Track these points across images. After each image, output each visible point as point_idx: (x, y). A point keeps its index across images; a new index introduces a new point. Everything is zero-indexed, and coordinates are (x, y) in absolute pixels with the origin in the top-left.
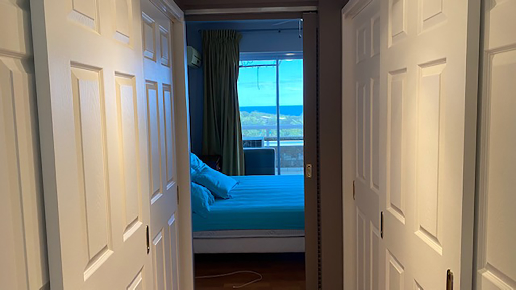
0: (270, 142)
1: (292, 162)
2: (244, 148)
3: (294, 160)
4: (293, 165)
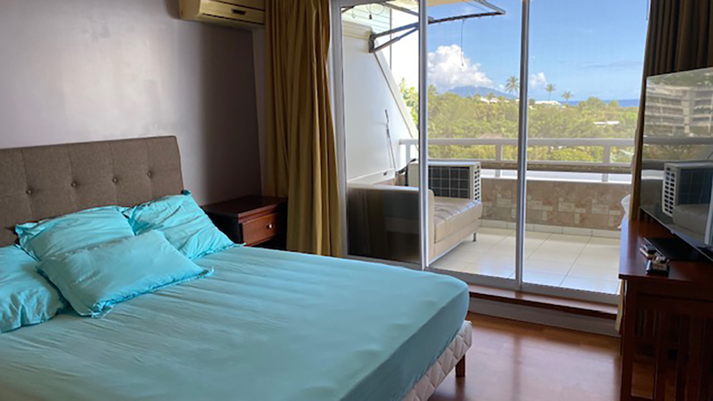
0: (502, 171)
1: (545, 214)
3: (548, 211)
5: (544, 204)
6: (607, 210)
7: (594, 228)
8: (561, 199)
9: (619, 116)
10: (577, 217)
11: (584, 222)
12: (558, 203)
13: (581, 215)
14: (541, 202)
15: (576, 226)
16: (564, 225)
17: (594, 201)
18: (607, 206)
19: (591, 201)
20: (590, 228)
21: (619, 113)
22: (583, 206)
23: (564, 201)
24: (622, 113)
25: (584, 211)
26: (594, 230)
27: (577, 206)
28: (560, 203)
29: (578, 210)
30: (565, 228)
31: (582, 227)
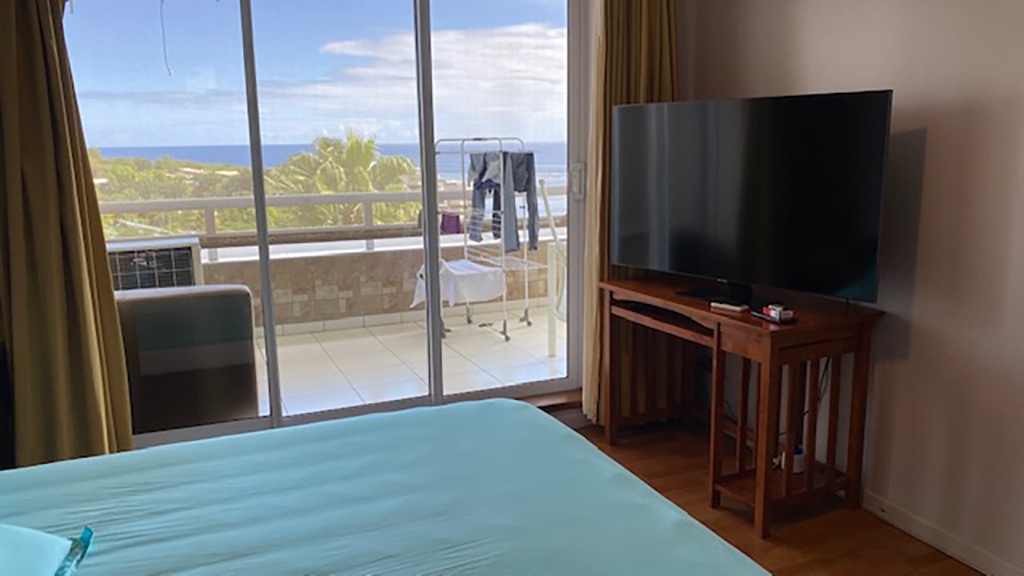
1: (297, 307)
2: (119, 295)
3: (300, 303)
4: (297, 314)
5: (295, 293)
6: (380, 288)
7: (367, 314)
8: (318, 282)
9: (106, 171)
10: (343, 304)
11: (352, 310)
12: (314, 288)
13: (348, 300)
14: (289, 291)
15: (342, 316)
16: (325, 318)
17: (362, 279)
18: (380, 283)
19: (359, 278)
20: (360, 315)
21: (105, 167)
22: (348, 288)
23: (323, 284)
24: (110, 167)
25: (350, 294)
26: (366, 317)
27: (341, 289)
28: (317, 289)
29: (343, 294)
30: (328, 322)
31: (351, 315)
